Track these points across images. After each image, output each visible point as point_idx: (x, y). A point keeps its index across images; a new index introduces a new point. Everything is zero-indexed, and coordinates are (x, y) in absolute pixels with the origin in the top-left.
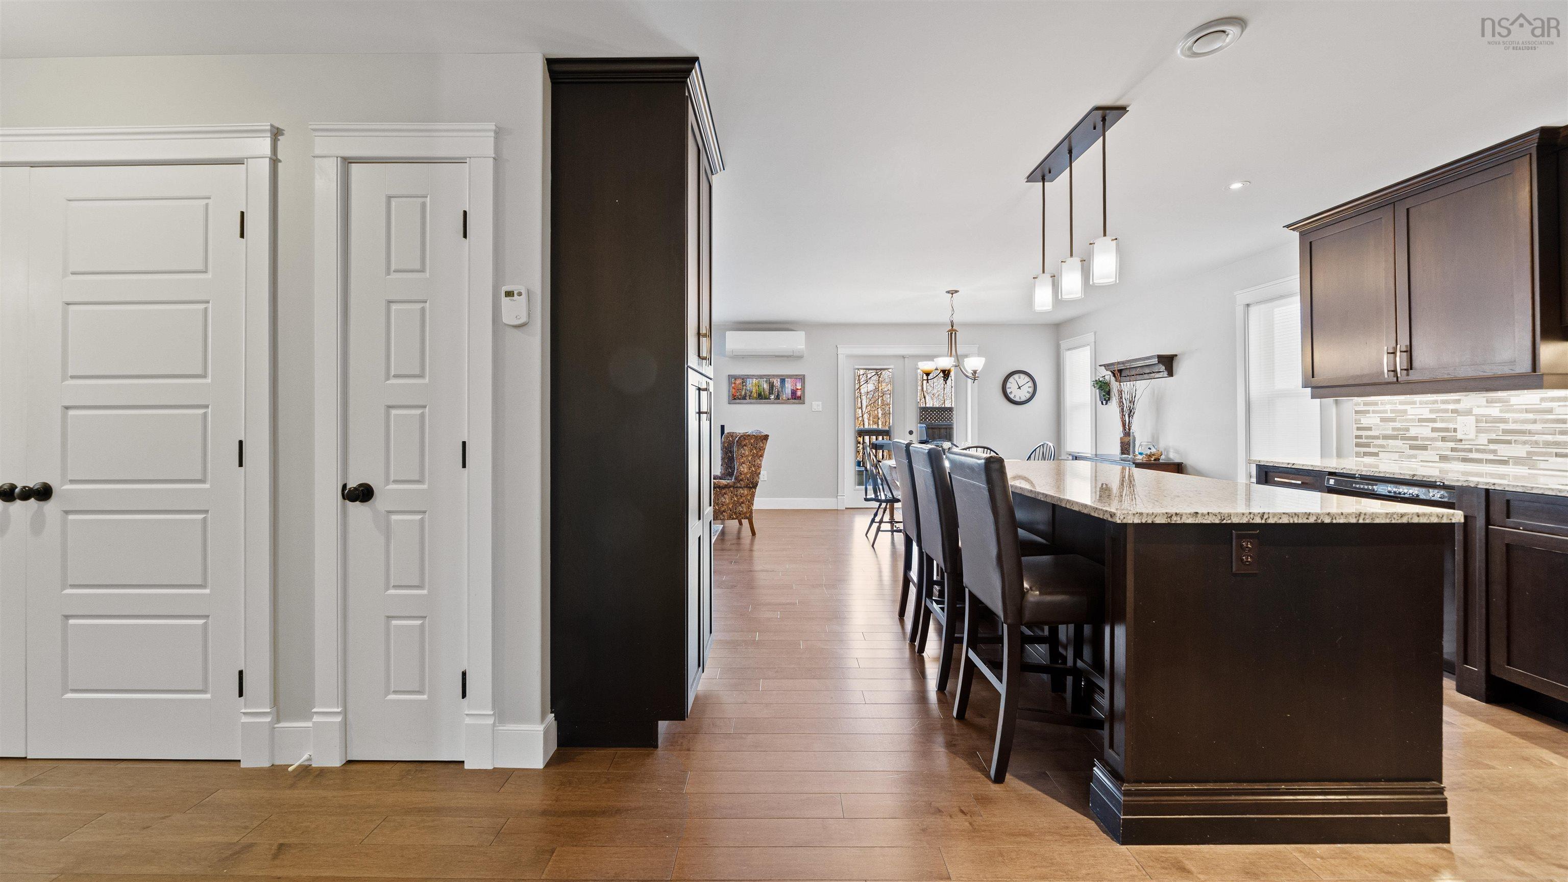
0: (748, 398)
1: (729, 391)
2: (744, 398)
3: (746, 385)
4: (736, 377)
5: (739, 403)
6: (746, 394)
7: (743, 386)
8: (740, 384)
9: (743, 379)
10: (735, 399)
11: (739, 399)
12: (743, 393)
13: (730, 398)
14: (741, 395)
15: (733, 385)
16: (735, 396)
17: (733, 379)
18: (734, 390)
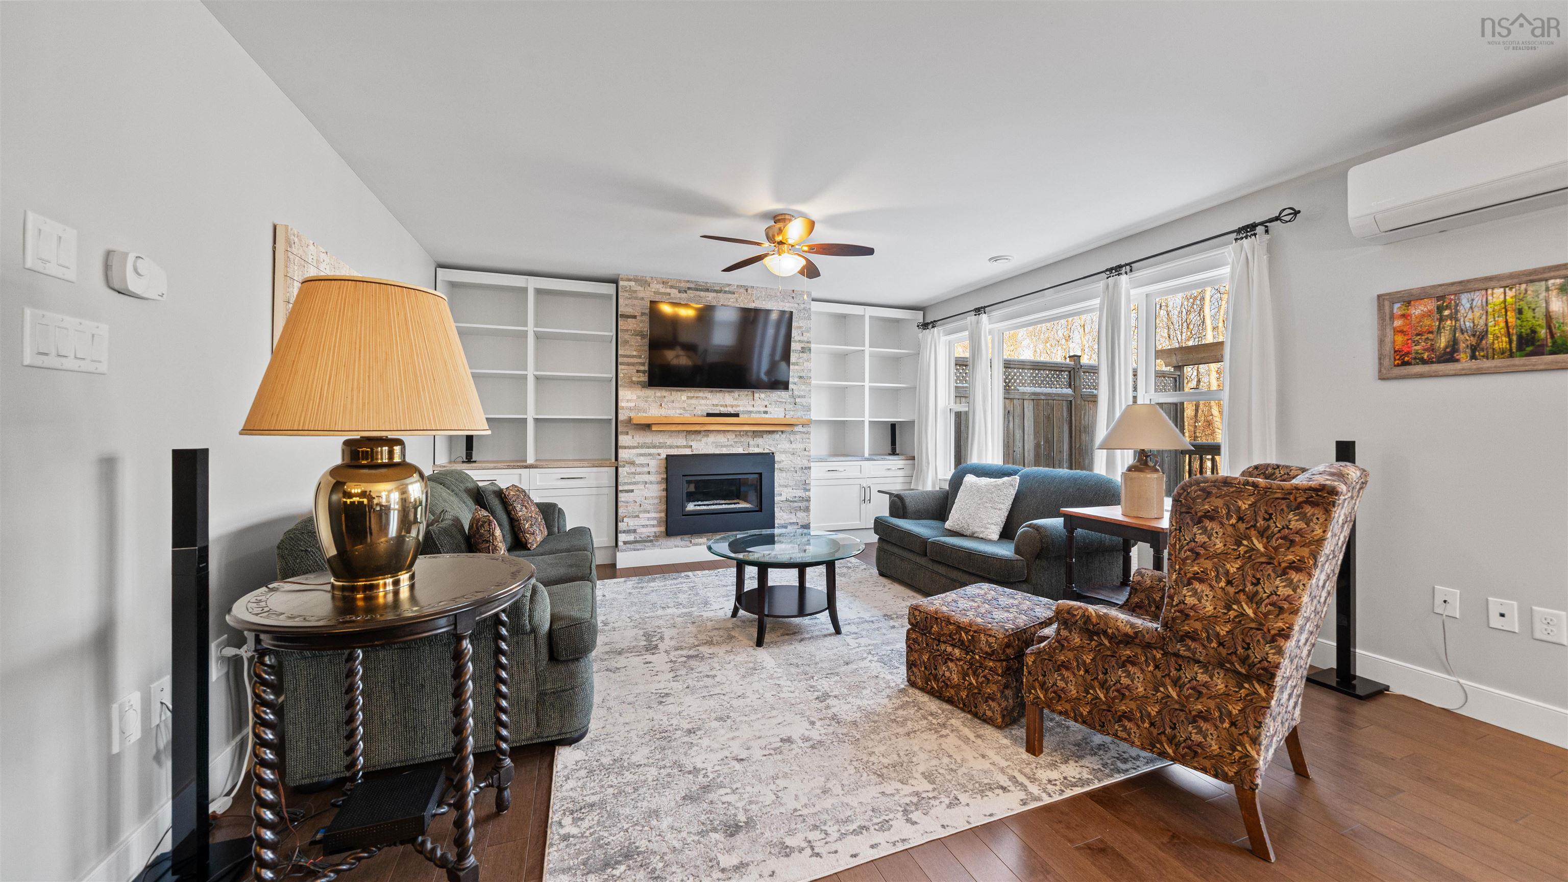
0: (1463, 356)
1: (1381, 342)
2: (1449, 356)
3: (1454, 317)
4: (1408, 299)
5: (1421, 376)
6: (1454, 346)
7: (1441, 320)
8: (1429, 314)
9: (1439, 298)
10: (1405, 364)
11: (1424, 362)
12: (1443, 341)
13: (1387, 362)
14: (1432, 349)
15: (1398, 323)
16: (1408, 353)
17: (1397, 306)
18: (1400, 339)
